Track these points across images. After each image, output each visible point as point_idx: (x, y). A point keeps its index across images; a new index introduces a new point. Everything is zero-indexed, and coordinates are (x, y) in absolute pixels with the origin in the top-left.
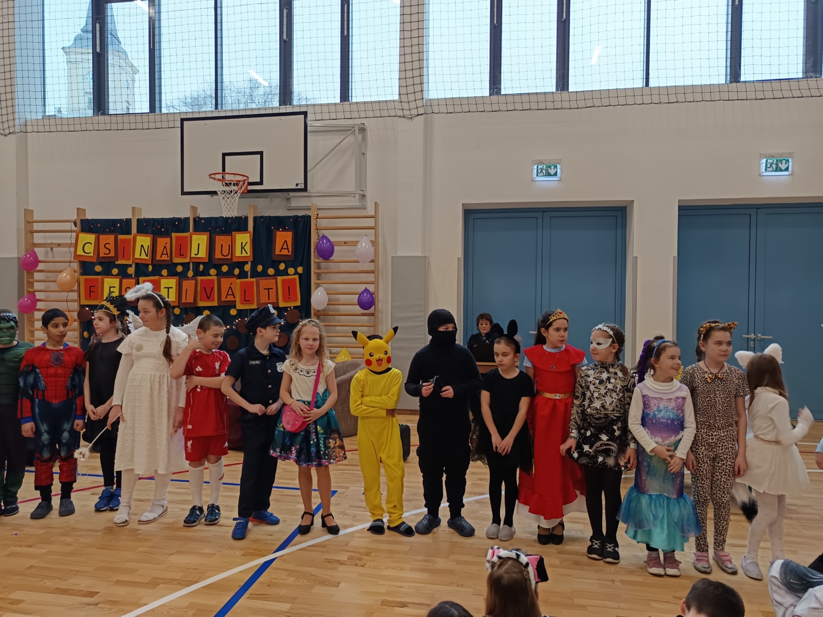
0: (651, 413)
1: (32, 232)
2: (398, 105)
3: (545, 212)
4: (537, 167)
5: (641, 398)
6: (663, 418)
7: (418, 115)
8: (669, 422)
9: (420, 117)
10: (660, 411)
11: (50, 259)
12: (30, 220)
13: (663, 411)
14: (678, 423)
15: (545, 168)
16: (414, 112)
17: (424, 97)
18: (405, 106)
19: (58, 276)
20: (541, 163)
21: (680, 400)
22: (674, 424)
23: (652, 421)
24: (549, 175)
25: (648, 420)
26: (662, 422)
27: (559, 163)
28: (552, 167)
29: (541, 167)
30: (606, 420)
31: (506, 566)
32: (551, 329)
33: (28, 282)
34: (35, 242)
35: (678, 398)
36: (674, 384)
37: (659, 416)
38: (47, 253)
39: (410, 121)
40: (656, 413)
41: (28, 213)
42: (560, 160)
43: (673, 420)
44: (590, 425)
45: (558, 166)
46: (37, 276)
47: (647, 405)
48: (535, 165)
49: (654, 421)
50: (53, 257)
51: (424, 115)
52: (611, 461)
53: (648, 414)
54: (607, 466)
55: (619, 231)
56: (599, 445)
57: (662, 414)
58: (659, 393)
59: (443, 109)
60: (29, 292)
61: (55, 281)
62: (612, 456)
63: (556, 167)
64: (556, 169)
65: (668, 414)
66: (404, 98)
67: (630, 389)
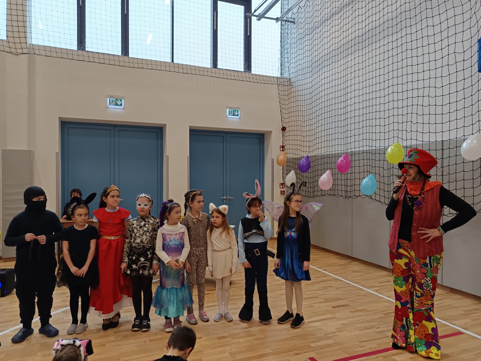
0: (167, 243)
2: (6, 44)
3: (115, 127)
4: (110, 99)
5: (161, 235)
6: (173, 245)
7: (23, 53)
8: (176, 247)
9: (24, 55)
10: (171, 241)
13: (173, 241)
14: (181, 247)
15: (114, 100)
16: (20, 51)
17: (27, 42)
18: (12, 45)
20: (112, 97)
21: (181, 234)
22: (179, 247)
23: (167, 247)
24: (117, 105)
25: (165, 247)
26: (172, 247)
27: (123, 99)
28: (119, 100)
29: (112, 99)
30: (143, 249)
31: (66, 350)
32: (109, 197)
35: (180, 233)
36: (179, 226)
37: (171, 244)
39: (16, 56)
40: (169, 242)
42: (124, 97)
43: (178, 245)
44: (134, 253)
45: (123, 100)
47: (165, 238)
48: (108, 98)
49: (168, 247)
51: (27, 54)
52: (146, 273)
53: (165, 244)
54: (144, 275)
55: (159, 141)
56: (140, 264)
57: (172, 243)
58: (170, 231)
59: (43, 53)
62: (147, 269)
63: (121, 100)
64: (121, 102)
65: (175, 242)
66: (11, 40)
67: (156, 230)
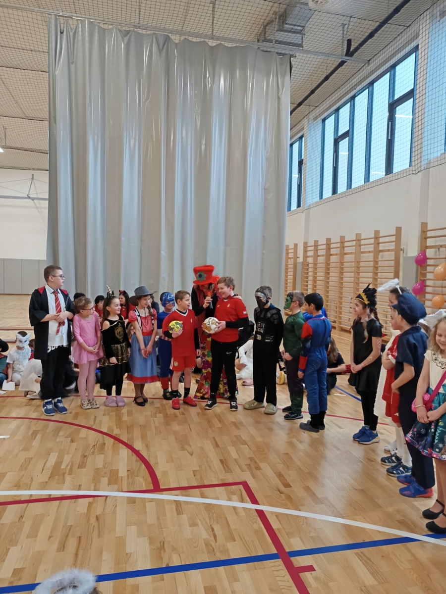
1: (426, 238)
11: (438, 257)
12: (425, 230)
19: (435, 269)
33: (421, 273)
34: (428, 245)
38: (436, 252)
41: (424, 225)
46: (429, 269)
50: (439, 255)
60: (421, 280)
61: (433, 273)
